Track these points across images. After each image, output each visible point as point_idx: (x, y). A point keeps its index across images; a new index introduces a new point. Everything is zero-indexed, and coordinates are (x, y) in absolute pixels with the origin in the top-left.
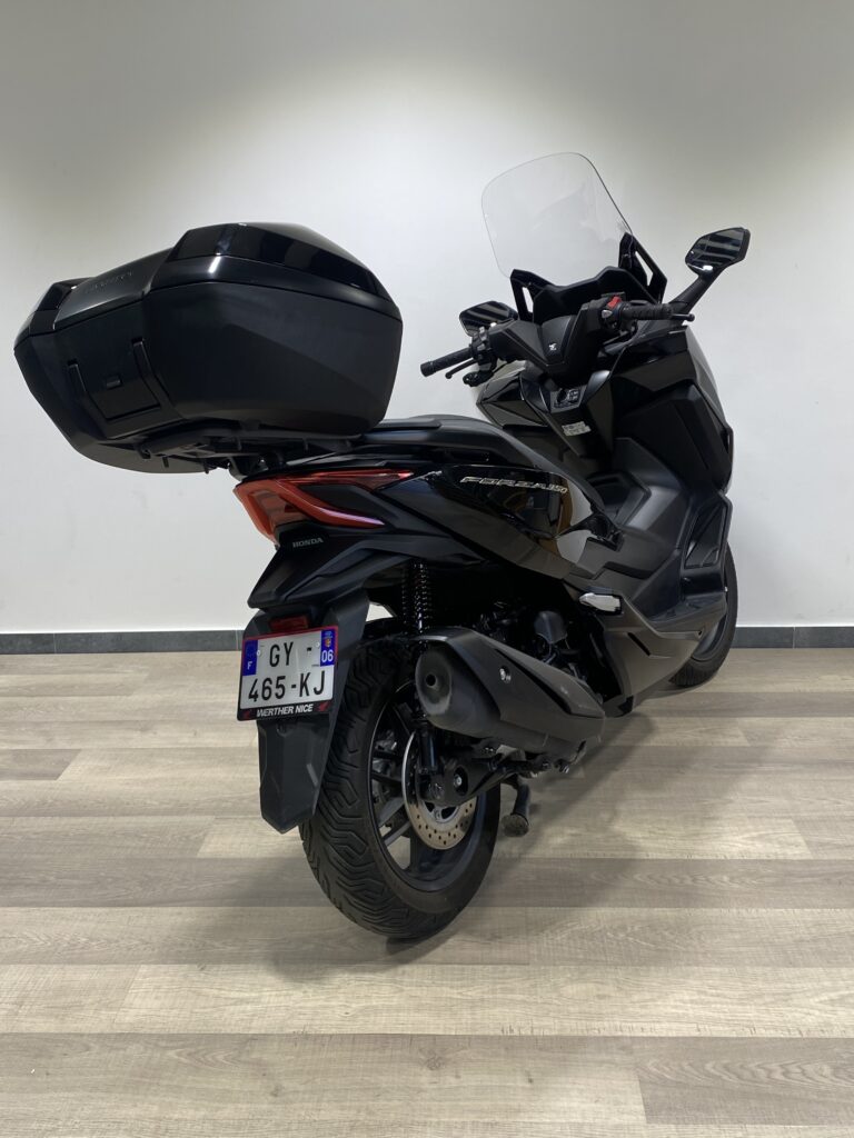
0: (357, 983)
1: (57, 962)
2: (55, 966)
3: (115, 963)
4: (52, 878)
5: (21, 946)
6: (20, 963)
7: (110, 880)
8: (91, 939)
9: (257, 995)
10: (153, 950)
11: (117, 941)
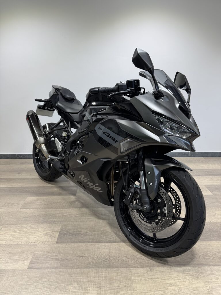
0: (203, 275)
1: (104, 267)
2: (104, 269)
3: (122, 267)
4: (88, 231)
5: (90, 260)
6: (92, 268)
7: (105, 232)
8: (111, 257)
9: (174, 282)
10: (131, 261)
11: (118, 258)
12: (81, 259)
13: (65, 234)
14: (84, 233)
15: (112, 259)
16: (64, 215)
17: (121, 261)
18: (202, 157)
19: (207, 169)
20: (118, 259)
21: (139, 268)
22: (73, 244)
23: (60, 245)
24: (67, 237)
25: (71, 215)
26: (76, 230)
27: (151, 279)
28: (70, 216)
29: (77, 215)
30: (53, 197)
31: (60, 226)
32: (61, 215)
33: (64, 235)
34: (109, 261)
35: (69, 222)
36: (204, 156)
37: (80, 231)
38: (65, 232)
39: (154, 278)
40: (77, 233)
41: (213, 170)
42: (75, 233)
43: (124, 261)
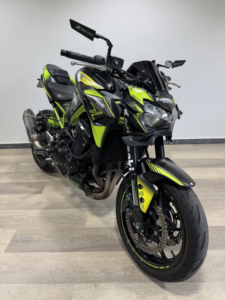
12: (25, 272)
13: (17, 241)
14: (37, 240)
15: (58, 272)
16: (22, 218)
17: (67, 274)
18: (191, 145)
19: (192, 159)
20: (65, 272)
21: (83, 284)
22: (21, 254)
23: (8, 254)
24: (19, 244)
25: (30, 217)
26: (30, 236)
27: (93, 297)
28: (28, 219)
29: (36, 218)
30: (17, 195)
31: (15, 231)
32: (20, 218)
33: (15, 242)
34: (54, 274)
35: (25, 227)
36: (193, 143)
37: (33, 238)
38: (18, 239)
39: (96, 296)
40: (30, 239)
41: (199, 160)
42: (27, 239)
43: (70, 275)
